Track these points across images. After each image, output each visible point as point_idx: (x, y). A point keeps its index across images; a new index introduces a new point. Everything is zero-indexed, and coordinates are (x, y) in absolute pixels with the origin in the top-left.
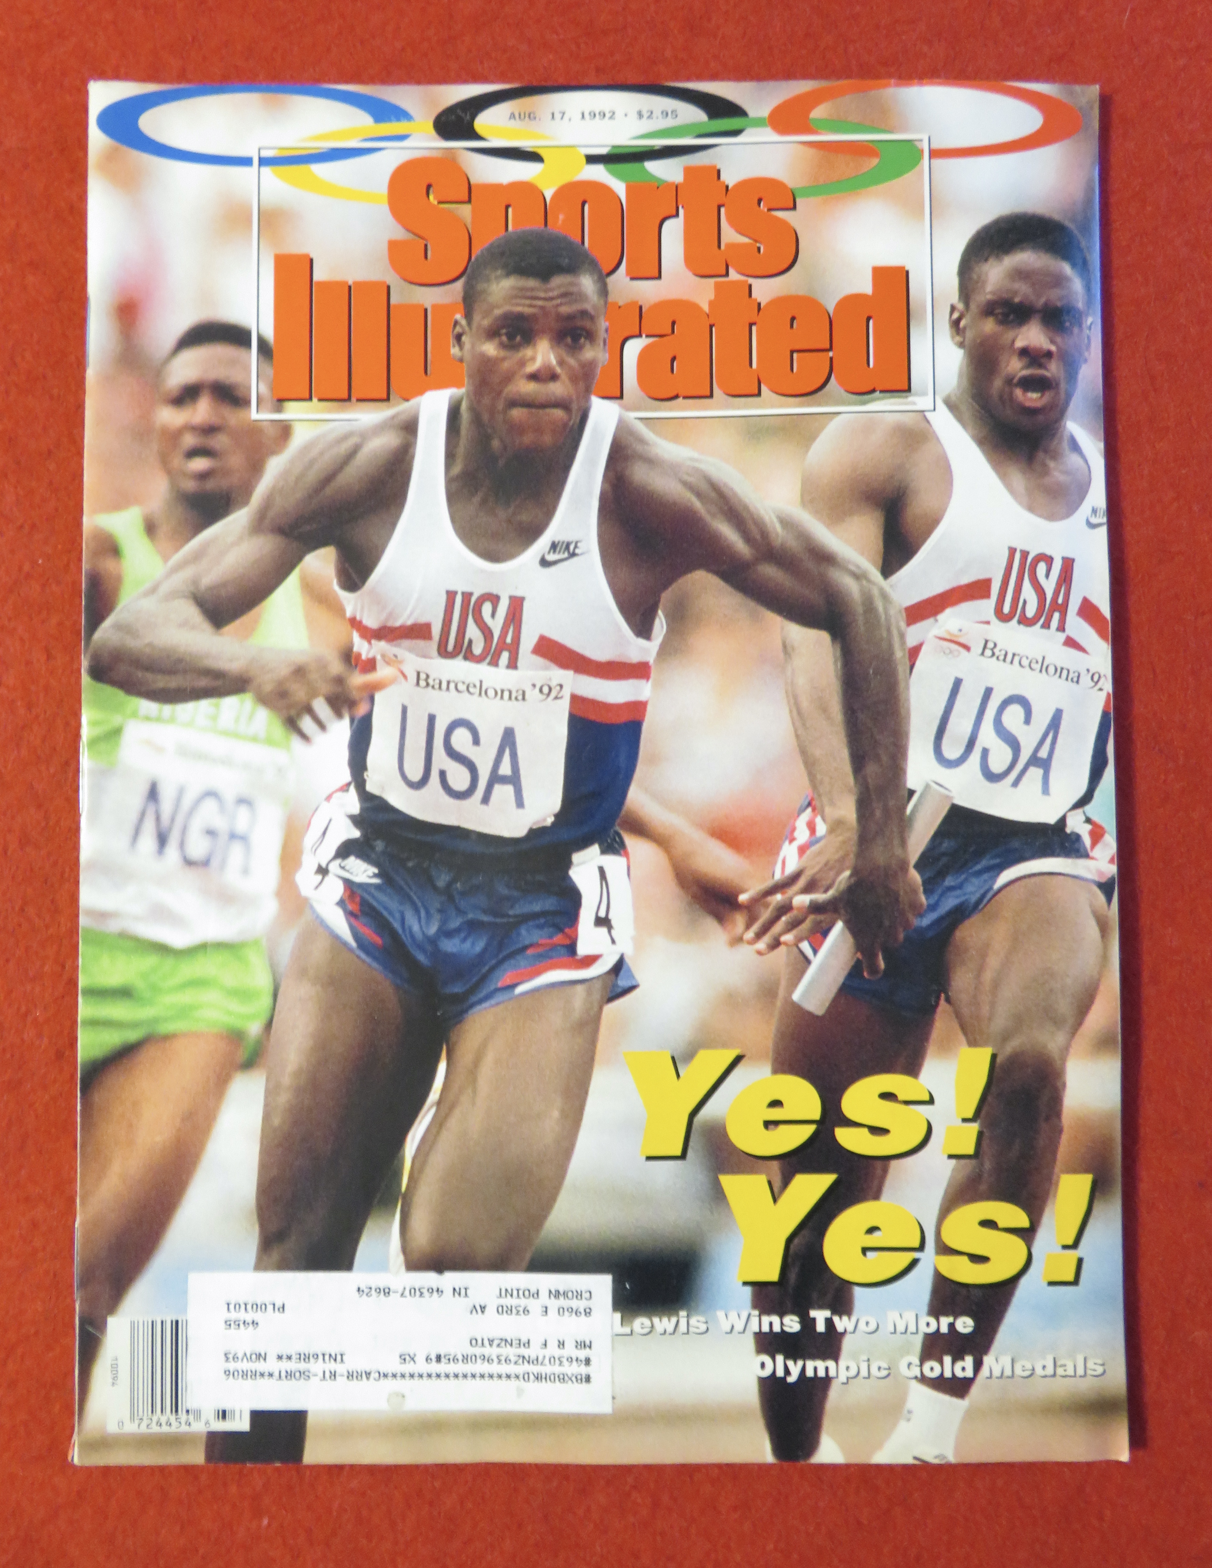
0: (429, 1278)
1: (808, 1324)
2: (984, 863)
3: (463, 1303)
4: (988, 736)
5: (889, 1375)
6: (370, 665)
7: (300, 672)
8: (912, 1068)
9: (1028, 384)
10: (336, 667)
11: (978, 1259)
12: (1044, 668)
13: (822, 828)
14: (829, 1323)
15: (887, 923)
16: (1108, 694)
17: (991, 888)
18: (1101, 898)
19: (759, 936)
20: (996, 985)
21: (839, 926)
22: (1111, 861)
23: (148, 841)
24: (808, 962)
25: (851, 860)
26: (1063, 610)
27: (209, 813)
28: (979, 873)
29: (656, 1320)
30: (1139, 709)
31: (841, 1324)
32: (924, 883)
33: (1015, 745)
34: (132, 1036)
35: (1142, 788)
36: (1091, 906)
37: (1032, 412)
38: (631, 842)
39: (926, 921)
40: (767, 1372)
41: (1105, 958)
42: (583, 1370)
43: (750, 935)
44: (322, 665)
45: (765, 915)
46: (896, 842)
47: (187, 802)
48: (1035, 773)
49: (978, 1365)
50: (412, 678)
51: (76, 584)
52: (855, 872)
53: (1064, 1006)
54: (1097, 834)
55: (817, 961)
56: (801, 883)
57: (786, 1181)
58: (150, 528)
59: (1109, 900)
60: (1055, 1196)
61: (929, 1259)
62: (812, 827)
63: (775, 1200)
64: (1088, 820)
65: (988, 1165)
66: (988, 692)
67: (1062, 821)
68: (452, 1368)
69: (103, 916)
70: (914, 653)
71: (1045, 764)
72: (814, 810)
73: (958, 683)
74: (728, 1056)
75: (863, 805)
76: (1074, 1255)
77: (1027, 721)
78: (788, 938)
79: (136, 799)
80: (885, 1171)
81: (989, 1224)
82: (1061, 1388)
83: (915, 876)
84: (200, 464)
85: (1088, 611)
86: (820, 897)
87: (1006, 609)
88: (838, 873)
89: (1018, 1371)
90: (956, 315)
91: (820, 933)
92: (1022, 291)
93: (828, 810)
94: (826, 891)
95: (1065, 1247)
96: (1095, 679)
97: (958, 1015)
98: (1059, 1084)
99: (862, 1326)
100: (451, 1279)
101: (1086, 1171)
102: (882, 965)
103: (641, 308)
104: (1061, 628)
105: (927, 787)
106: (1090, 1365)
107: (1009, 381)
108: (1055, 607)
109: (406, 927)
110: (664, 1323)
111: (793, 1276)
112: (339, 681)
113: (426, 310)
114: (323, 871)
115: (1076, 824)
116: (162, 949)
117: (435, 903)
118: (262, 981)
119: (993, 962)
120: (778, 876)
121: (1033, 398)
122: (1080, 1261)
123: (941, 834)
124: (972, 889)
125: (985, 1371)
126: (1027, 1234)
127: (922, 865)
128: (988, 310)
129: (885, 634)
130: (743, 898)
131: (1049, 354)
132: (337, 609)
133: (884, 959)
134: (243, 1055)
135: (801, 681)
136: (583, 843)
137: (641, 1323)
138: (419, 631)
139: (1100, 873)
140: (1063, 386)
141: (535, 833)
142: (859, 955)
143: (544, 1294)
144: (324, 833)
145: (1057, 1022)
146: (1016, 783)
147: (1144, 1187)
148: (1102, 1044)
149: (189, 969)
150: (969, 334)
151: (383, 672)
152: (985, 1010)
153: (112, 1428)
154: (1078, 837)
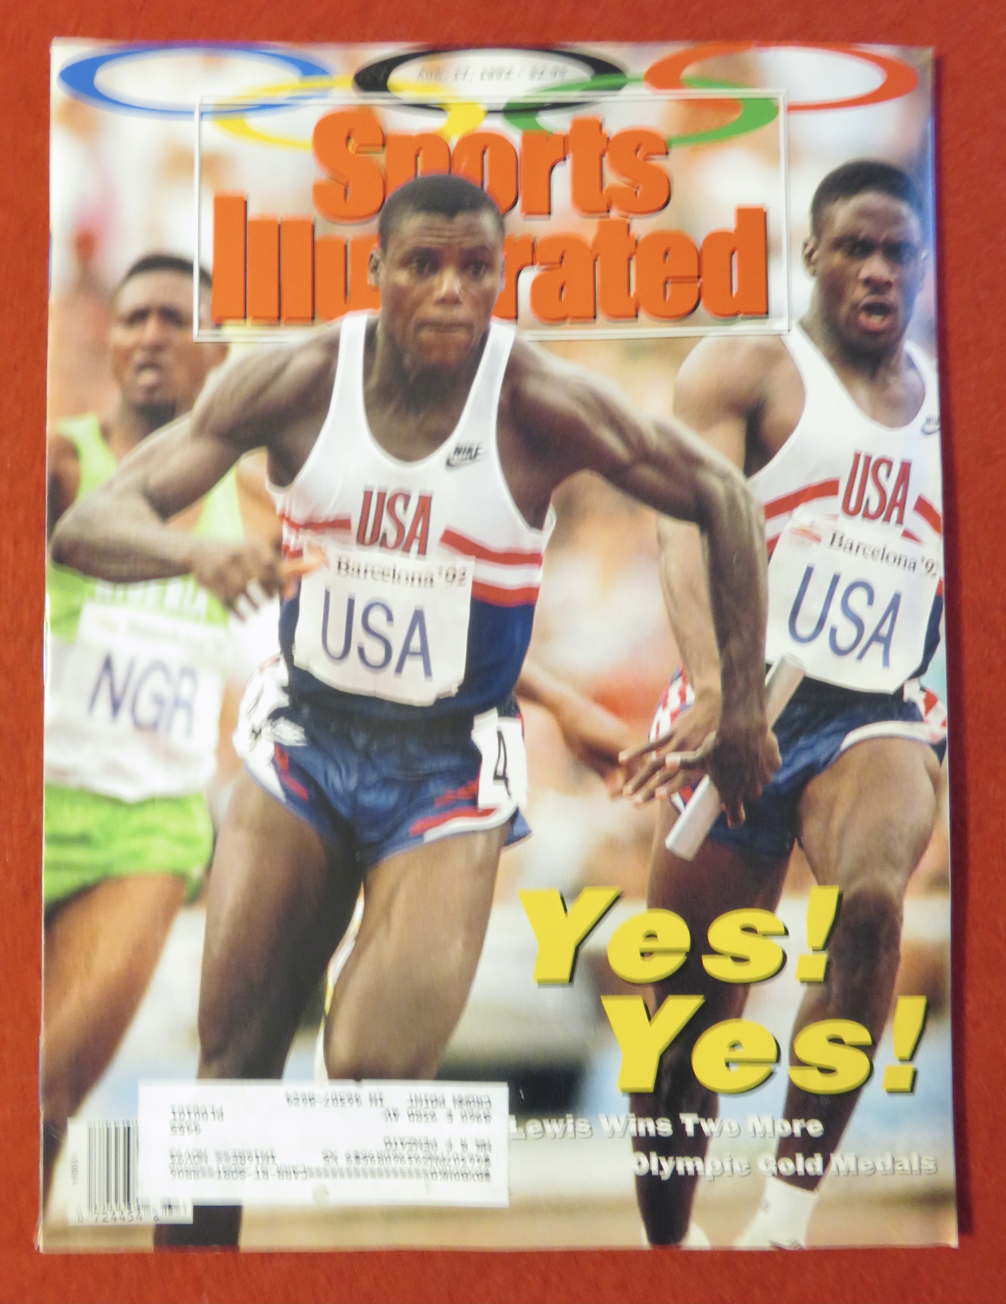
0: (348, 1087)
1: (678, 1127)
2: (832, 726)
3: (378, 1111)
4: (835, 616)
5: (749, 1173)
6: (298, 554)
7: (236, 560)
8: (770, 905)
9: (872, 309)
10: (267, 554)
11: (826, 1071)
12: (884, 556)
13: (691, 696)
14: (698, 1127)
15: (747, 778)
16: (940, 581)
17: (838, 747)
18: (934, 757)
19: (636, 789)
20: (842, 833)
21: (706, 782)
22: (944, 724)
23: (103, 706)
24: (678, 812)
25: (717, 723)
26: (902, 506)
27: (156, 682)
28: (828, 736)
29: (546, 1122)
30: (966, 592)
31: (708, 1127)
32: (780, 744)
33: (860, 626)
34: (89, 877)
35: (969, 661)
36: (925, 763)
37: (875, 334)
38: (525, 708)
39: (781, 777)
40: (643, 1170)
41: (937, 810)
42: (483, 1167)
43: (629, 788)
44: (256, 555)
45: (642, 772)
46: (756, 707)
47: (138, 671)
48: (877, 649)
49: (826, 1163)
50: (334, 565)
51: (40, 486)
52: (720, 734)
53: (902, 851)
54: (931, 701)
55: (687, 812)
56: (673, 743)
57: (660, 1002)
58: (105, 433)
59: (941, 759)
60: (894, 1015)
61: (784, 1071)
62: (683, 696)
63: (650, 1018)
64: (923, 689)
65: (835, 989)
66: (836, 579)
67: (900, 691)
68: (368, 1166)
69: (62, 773)
70: (772, 544)
71: (886, 641)
72: (684, 680)
73: (809, 572)
74: (608, 895)
75: (728, 676)
76: (908, 1069)
77: (871, 601)
78: (662, 791)
79: (93, 669)
80: (746, 994)
81: (837, 1040)
82: (898, 1183)
83: (772, 738)
84: (148, 378)
85: (923, 507)
86: (690, 756)
87: (853, 504)
88: (706, 735)
89: (862, 1167)
90: (808, 250)
91: (689, 788)
92: (867, 229)
93: (696, 680)
94: (695, 749)
95: (902, 1060)
96: (930, 567)
97: (810, 859)
98: (898, 920)
99: (726, 1129)
100: (368, 1088)
101: (920, 993)
102: (743, 814)
103: (533, 245)
104: (900, 521)
105: (783, 662)
106: (924, 1162)
107: (855, 307)
108: (894, 503)
109: (329, 782)
110: (553, 1127)
111: (666, 1086)
112: (271, 569)
113: (346, 247)
114: (256, 734)
115: (913, 693)
116: (115, 802)
117: (354, 761)
118: (203, 829)
119: (840, 813)
120: (653, 738)
121: (875, 322)
122: (915, 1074)
123: (794, 701)
124: (822, 750)
125: (832, 1167)
126: (869, 1050)
127: (779, 727)
128: (838, 244)
129: (746, 528)
130: (623, 757)
131: (889, 284)
132: (269, 505)
133: (746, 808)
134: (187, 892)
135: (674, 568)
136: (484, 708)
137: (533, 1126)
138: (342, 524)
139: (933, 735)
140: (901, 312)
141: (442, 702)
142: (724, 806)
143: (449, 1104)
144: (257, 702)
145: (895, 864)
146: (861, 656)
147: (971, 1007)
148: (935, 884)
149: (138, 819)
150: (821, 267)
151: (308, 559)
152: (833, 854)
153: (72, 1218)
154: (913, 705)
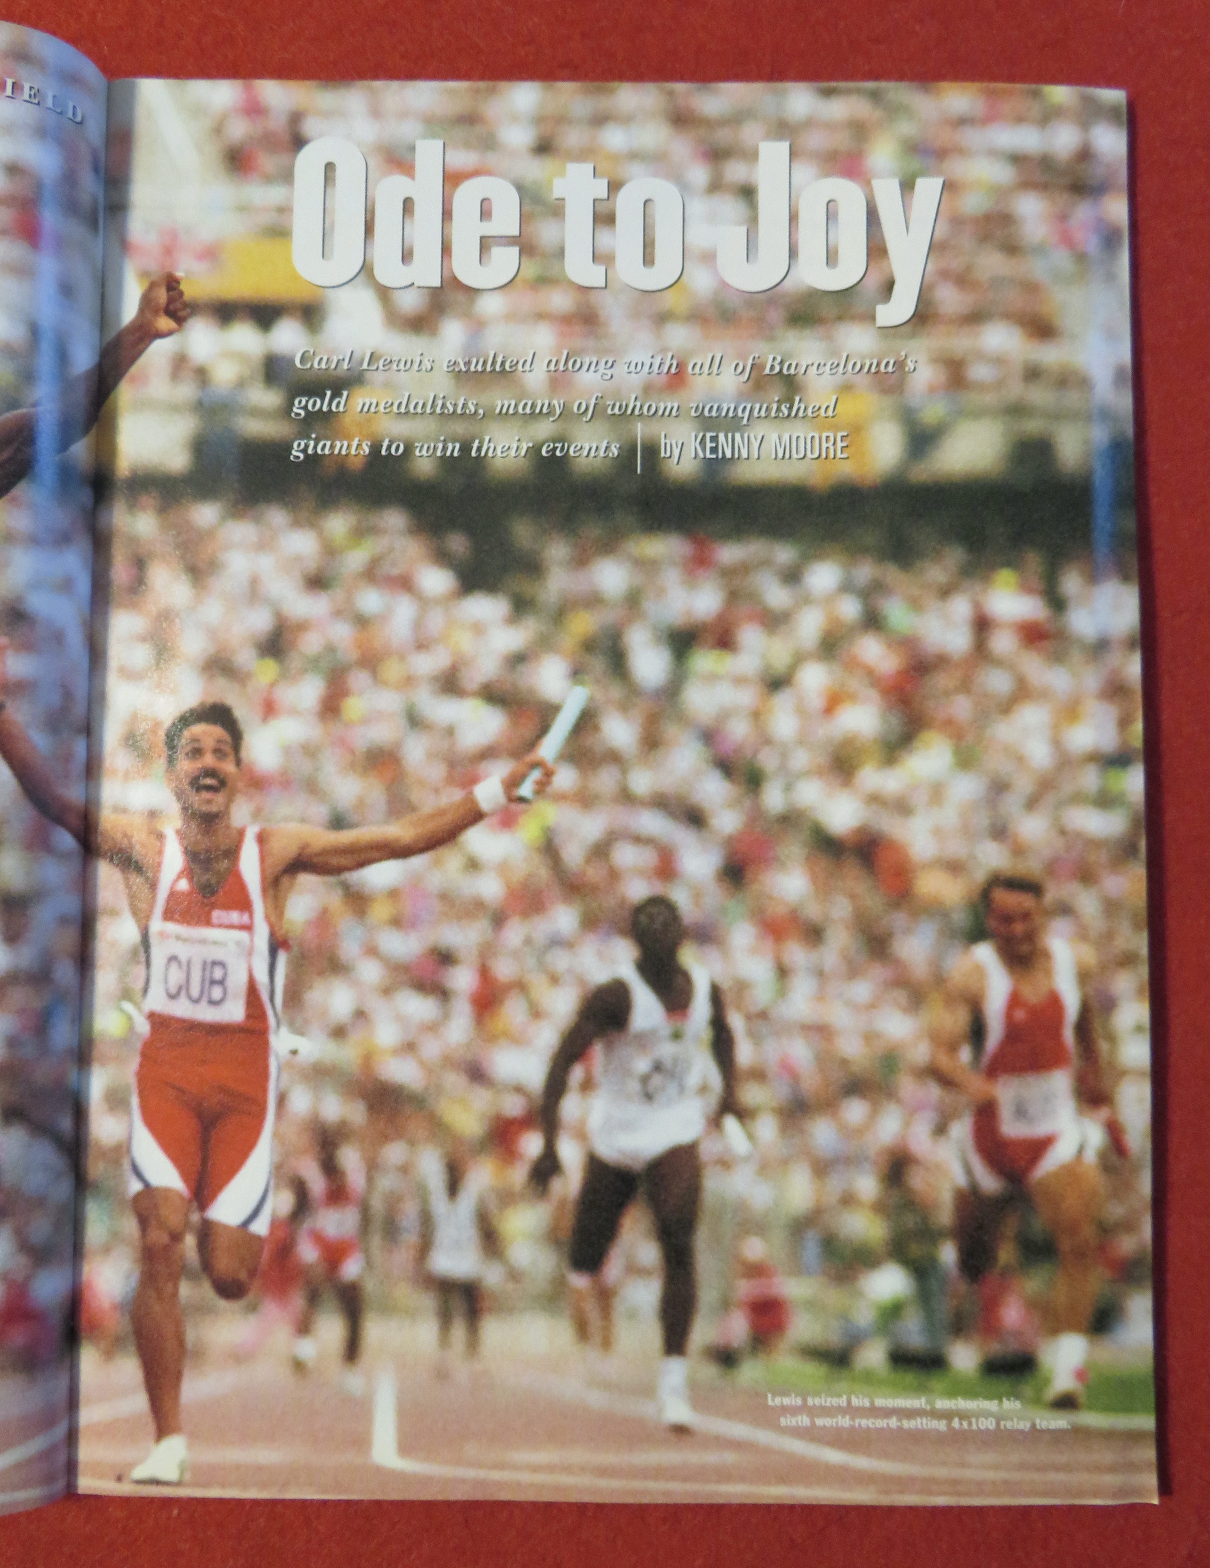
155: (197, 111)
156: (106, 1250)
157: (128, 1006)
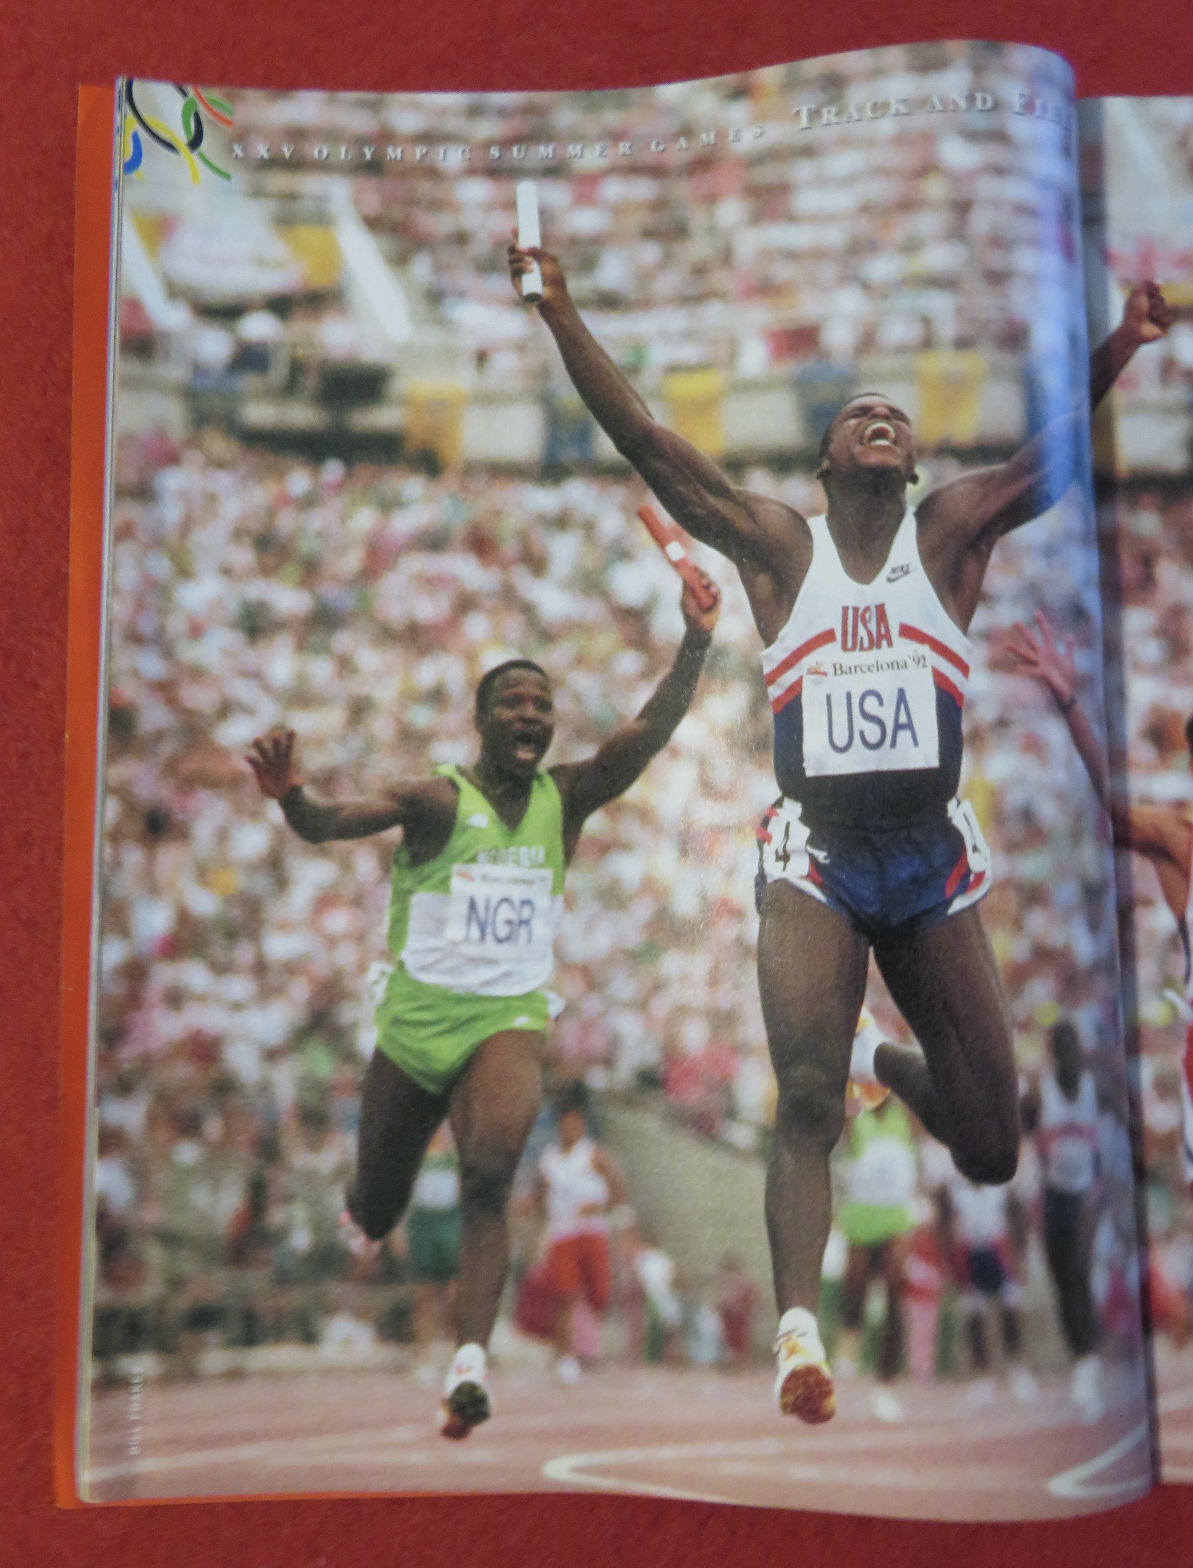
155: (1160, 126)
156: (1169, 1237)
157: (1171, 995)
